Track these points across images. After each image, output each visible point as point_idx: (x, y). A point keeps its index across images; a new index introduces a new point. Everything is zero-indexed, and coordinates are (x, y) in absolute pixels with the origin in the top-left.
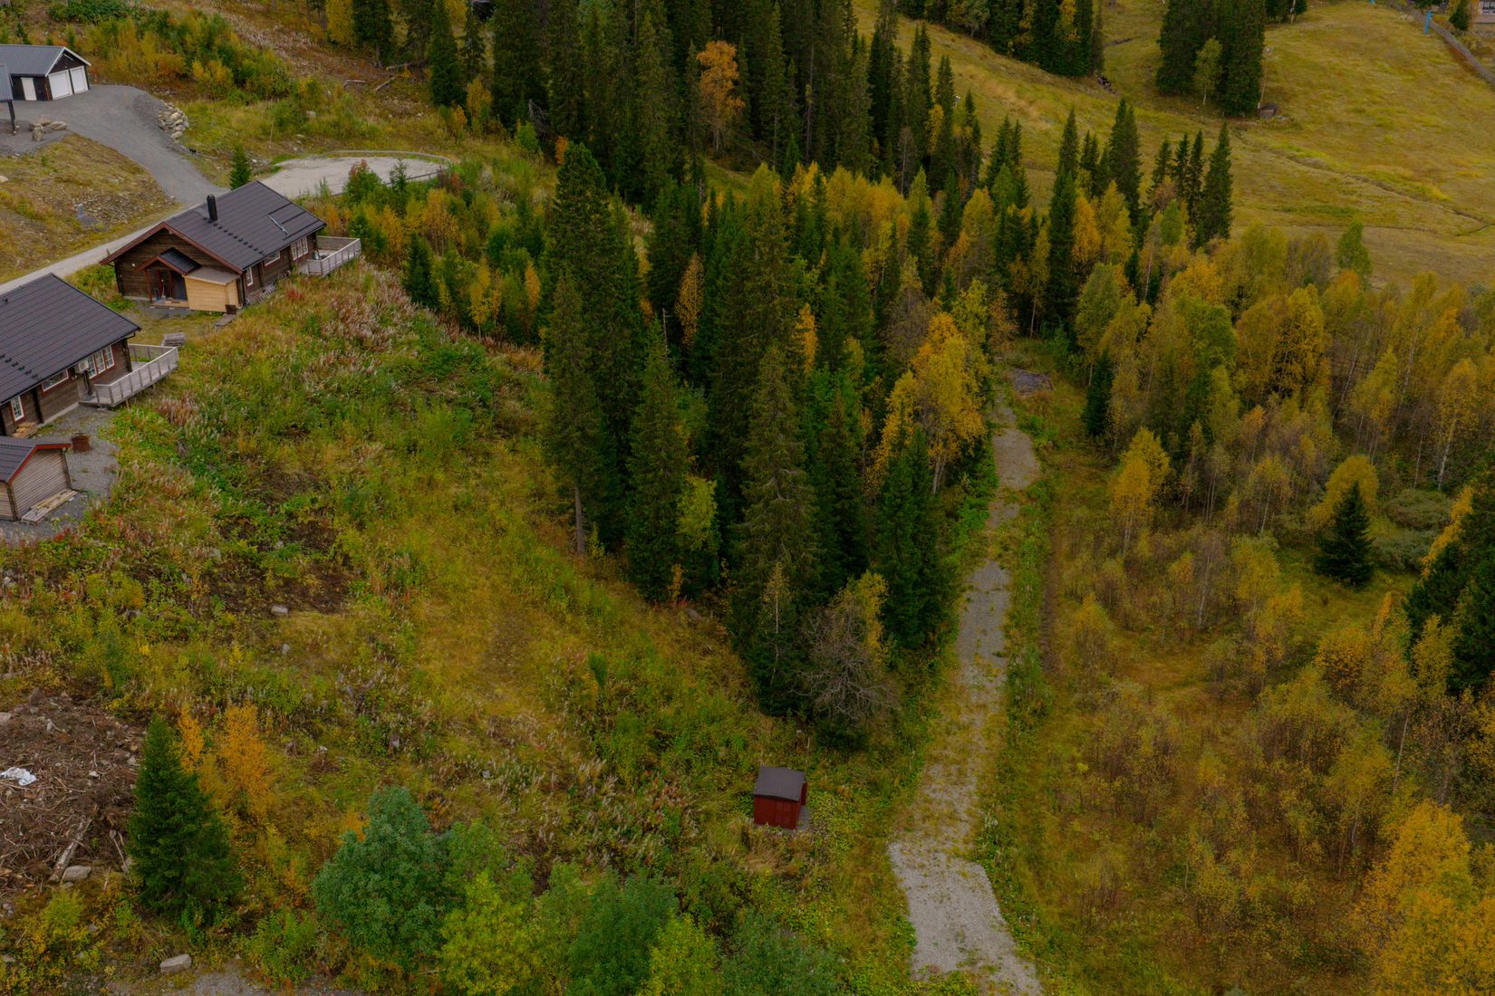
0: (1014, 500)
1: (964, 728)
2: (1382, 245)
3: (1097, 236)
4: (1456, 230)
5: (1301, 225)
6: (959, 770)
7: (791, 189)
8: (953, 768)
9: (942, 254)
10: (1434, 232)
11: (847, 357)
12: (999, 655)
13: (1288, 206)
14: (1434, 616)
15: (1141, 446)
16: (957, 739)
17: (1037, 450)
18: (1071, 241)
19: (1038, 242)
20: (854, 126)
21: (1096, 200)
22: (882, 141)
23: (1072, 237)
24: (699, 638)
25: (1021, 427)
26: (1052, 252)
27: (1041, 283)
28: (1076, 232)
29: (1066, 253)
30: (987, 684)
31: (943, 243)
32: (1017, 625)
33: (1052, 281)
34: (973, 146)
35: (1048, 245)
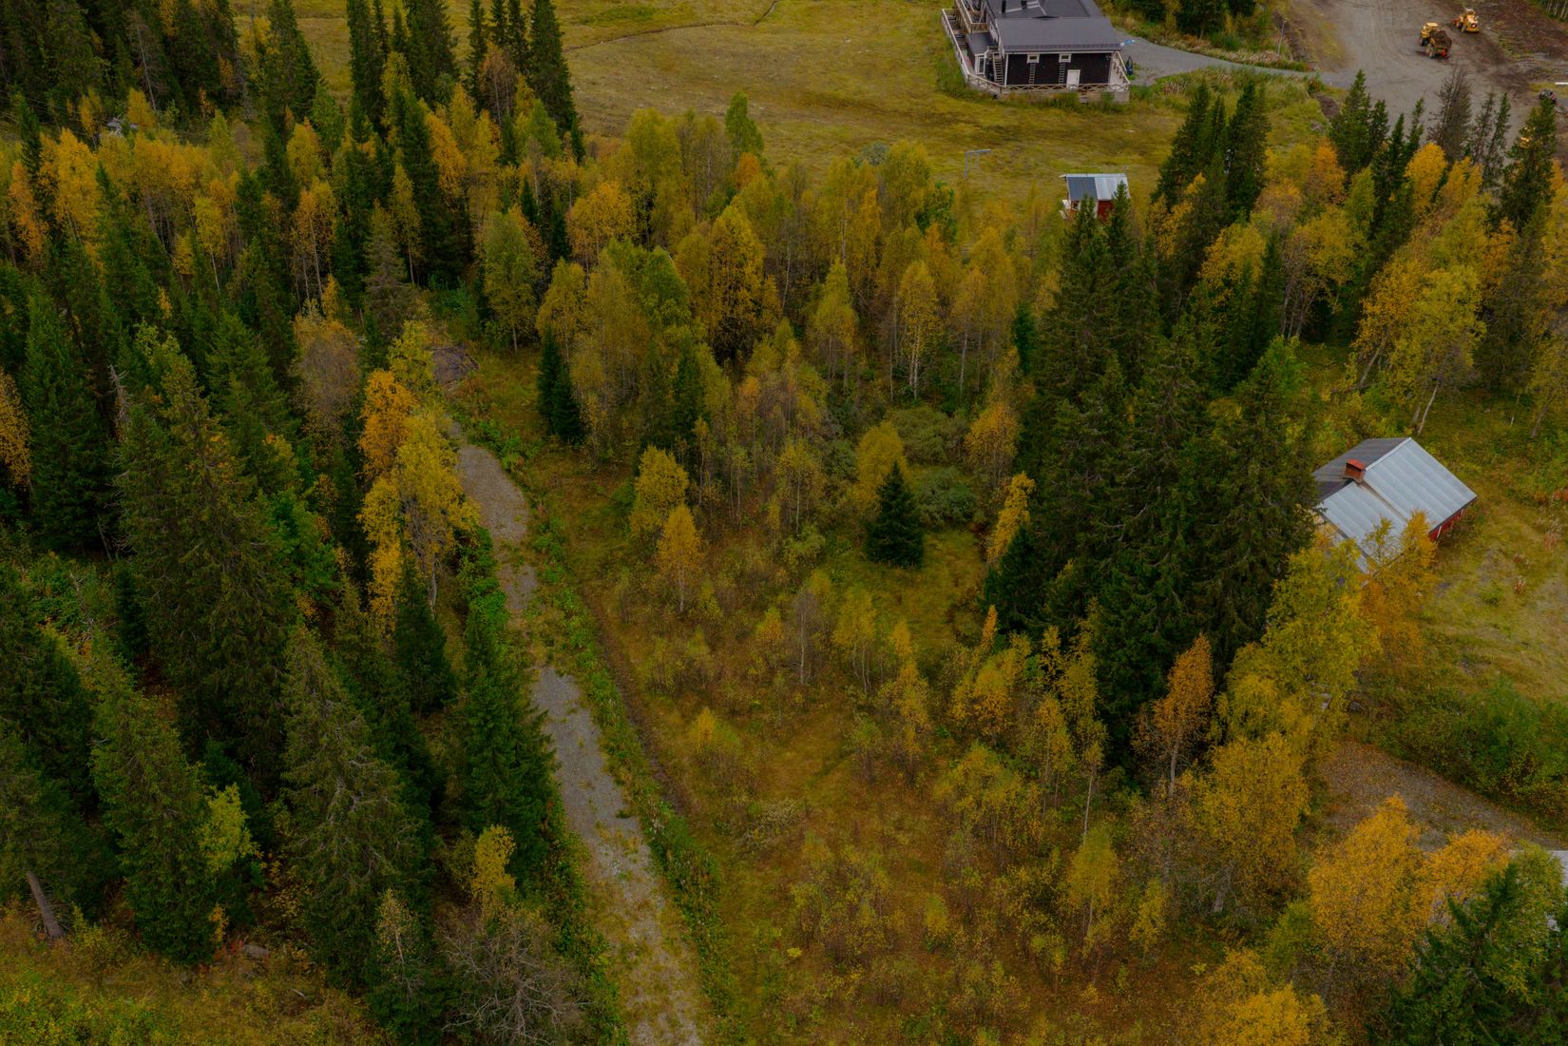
0: (520, 560)
1: (642, 949)
2: (696, 52)
3: (460, 158)
4: (752, 16)
5: (609, 40)
6: (669, 1019)
7: (43, 170)
8: (661, 1021)
9: (287, 225)
10: (734, 23)
11: (278, 468)
12: (622, 816)
13: (583, 15)
14: (1051, 628)
15: (655, 469)
16: (642, 972)
17: (509, 471)
18: (434, 172)
19: (396, 180)
20: (65, 27)
21: (441, 110)
22: (100, 30)
23: (435, 166)
24: (278, 984)
25: (473, 440)
26: (416, 191)
27: (413, 229)
28: (437, 158)
29: (434, 187)
30: (632, 867)
31: (282, 210)
32: (624, 763)
33: (424, 223)
34: (222, 17)
35: (410, 183)
